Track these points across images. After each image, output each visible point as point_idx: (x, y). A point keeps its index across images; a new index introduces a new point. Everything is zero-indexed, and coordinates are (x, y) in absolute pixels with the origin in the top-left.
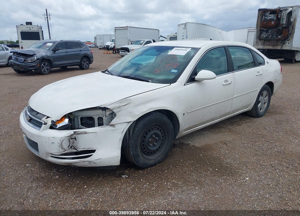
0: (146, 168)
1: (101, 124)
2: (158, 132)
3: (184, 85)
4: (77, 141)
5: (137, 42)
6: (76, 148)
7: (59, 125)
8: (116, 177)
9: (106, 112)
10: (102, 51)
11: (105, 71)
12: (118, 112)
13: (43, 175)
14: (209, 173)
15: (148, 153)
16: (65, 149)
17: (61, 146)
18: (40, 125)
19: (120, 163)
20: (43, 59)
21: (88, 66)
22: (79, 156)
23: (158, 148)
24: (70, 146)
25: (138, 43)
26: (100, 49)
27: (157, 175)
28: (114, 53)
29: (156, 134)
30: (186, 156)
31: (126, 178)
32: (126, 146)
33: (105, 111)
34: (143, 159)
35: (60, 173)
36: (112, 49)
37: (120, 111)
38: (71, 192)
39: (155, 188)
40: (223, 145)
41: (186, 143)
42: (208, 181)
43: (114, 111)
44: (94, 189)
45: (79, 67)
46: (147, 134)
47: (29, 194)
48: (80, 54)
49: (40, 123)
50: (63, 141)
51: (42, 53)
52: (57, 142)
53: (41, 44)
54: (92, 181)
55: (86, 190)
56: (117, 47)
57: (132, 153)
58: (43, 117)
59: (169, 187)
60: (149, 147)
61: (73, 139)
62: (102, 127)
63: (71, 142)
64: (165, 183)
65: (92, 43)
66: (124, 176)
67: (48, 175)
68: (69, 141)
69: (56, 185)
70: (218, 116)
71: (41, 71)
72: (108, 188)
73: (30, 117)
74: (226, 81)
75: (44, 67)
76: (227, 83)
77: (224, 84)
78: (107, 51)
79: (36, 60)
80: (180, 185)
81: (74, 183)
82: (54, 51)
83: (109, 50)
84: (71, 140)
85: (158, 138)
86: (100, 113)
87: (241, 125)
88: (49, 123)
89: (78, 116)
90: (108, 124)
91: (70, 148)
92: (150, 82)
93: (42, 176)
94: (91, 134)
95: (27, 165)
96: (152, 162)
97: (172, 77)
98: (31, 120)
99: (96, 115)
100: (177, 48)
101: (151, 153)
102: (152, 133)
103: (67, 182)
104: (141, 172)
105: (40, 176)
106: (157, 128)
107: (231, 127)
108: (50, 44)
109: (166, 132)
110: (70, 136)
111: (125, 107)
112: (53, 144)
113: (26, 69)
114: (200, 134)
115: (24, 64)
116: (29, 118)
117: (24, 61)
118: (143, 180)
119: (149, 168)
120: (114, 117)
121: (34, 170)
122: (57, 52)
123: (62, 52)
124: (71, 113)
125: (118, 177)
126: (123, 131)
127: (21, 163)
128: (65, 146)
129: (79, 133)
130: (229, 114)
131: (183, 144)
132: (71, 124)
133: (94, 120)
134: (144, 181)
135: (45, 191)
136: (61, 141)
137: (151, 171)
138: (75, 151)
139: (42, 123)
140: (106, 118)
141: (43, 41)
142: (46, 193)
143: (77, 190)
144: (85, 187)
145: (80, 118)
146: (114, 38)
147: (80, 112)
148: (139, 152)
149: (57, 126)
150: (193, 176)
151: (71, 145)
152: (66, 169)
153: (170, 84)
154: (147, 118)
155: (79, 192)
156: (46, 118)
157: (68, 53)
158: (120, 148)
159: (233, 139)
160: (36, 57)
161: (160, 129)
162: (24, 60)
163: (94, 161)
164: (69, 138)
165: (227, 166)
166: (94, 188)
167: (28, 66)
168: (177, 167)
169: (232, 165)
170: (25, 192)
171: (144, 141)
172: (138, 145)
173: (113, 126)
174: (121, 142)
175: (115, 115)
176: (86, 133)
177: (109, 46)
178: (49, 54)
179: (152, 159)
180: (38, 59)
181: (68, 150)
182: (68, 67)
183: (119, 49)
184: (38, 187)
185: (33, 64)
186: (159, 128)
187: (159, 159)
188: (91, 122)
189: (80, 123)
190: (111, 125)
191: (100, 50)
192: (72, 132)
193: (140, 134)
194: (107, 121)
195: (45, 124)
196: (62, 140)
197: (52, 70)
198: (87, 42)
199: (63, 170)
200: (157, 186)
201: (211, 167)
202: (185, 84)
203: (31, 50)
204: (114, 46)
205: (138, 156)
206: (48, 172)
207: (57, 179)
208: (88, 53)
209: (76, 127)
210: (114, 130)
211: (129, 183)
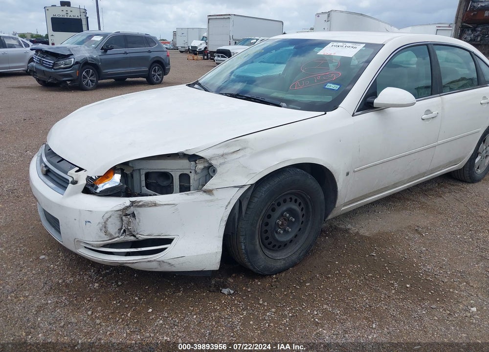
0: (268, 275)
1: (185, 188)
2: (295, 207)
3: (353, 116)
4: (137, 220)
5: (246, 42)
6: (134, 233)
7: (103, 186)
8: (210, 291)
9: (196, 163)
10: (185, 56)
11: (194, 84)
12: (221, 164)
13: (69, 280)
14: (393, 291)
15: (274, 246)
16: (111, 235)
17: (104, 229)
18: (65, 185)
19: (219, 266)
20: (86, 64)
21: (160, 79)
22: (139, 249)
23: (293, 237)
24: (123, 230)
25: (248, 43)
26: (182, 52)
27: (291, 292)
28: (206, 59)
29: (291, 212)
30: (344, 254)
31: (229, 294)
32: (232, 233)
33: (195, 161)
34: (264, 259)
35: (101, 278)
36: (201, 52)
37: (224, 163)
38: (121, 320)
39: (288, 320)
40: (414, 234)
41: (343, 227)
42: (394, 311)
43: (213, 162)
44: (168, 317)
45: (145, 79)
46: (273, 210)
47: (39, 319)
48: (149, 57)
49: (65, 180)
50: (107, 219)
51: (84, 53)
52: (97, 221)
53: (84, 37)
54: (164, 299)
55: (151, 318)
56: (210, 49)
57: (243, 247)
58: (71, 168)
59: (317, 320)
60: (276, 236)
61: (129, 217)
62: (188, 194)
63: (125, 222)
64: (309, 311)
65: (169, 43)
66: (225, 291)
67: (79, 280)
68: (120, 220)
69: (93, 304)
70: (406, 178)
71: (81, 84)
72: (195, 316)
73: (46, 166)
74: (428, 112)
75: (86, 78)
76: (430, 116)
77: (424, 117)
78: (193, 55)
79: (73, 65)
80: (338, 317)
81: (128, 301)
82: (105, 49)
83: (196, 54)
84: (124, 218)
85: (294, 219)
86: (184, 166)
87: (442, 195)
88: (82, 182)
89: (140, 170)
90: (200, 188)
91: (123, 233)
92: (284, 107)
93: (68, 282)
94: (165, 206)
95: (42, 257)
96: (280, 264)
97: (328, 99)
98: (47, 173)
99: (176, 169)
100: (335, 44)
101: (279, 247)
102: (284, 208)
103: (114, 298)
104: (259, 283)
105: (64, 281)
106: (293, 200)
107: (423, 200)
108: (99, 38)
109: (310, 207)
110: (124, 209)
111: (235, 156)
112: (88, 223)
113: (56, 79)
114: (368, 211)
115: (53, 70)
116: (45, 169)
117: (53, 66)
118: (264, 301)
119: (274, 276)
120: (211, 174)
121: (54, 268)
122: (109, 52)
123: (117, 52)
124: (126, 164)
125: (214, 292)
126: (229, 203)
127: (31, 251)
128: (113, 229)
129: (140, 203)
130: (424, 175)
131: (336, 228)
132: (125, 186)
133: (171, 179)
134: (266, 304)
135: (71, 315)
136: (105, 220)
137: (279, 282)
138: (132, 238)
139: (68, 180)
140: (197, 177)
141: (87, 32)
142: (73, 320)
143: (133, 316)
144: (150, 310)
145: (144, 173)
146: (205, 35)
147: (144, 162)
148: (258, 246)
149: (97, 188)
150: (363, 298)
151: (124, 228)
152: (114, 270)
153: (324, 113)
154: (277, 180)
155: (138, 321)
156: (77, 171)
157: (128, 55)
158: (220, 237)
159: (432, 224)
160: (73, 59)
161: (299, 201)
162: (54, 63)
163: (170, 261)
164: (120, 213)
165: (428, 278)
166: (166, 315)
167: (61, 75)
168: (330, 276)
169: (436, 276)
170: (30, 316)
171: (267, 224)
172: (257, 232)
173: (209, 192)
174: (224, 224)
175: (214, 171)
176: (155, 205)
177: (196, 47)
178: (97, 54)
179: (281, 257)
180: (77, 63)
181: (118, 237)
182: (128, 79)
183: (215, 52)
184: (57, 307)
185: (68, 72)
186: (298, 199)
187: (294, 257)
188: (165, 183)
189: (143, 183)
190: (205, 191)
191: (182, 54)
192: (126, 201)
193: (262, 210)
194: (198, 181)
195: (75, 182)
196: (107, 216)
197: (101, 83)
198: (161, 40)
199: (108, 271)
200: (293, 316)
201: (396, 280)
202: (354, 113)
203: (66, 47)
204: (206, 48)
205: (255, 252)
206: (80, 275)
207: (96, 291)
208: (162, 55)
209: (137, 190)
210: (211, 201)
211: (237, 306)
